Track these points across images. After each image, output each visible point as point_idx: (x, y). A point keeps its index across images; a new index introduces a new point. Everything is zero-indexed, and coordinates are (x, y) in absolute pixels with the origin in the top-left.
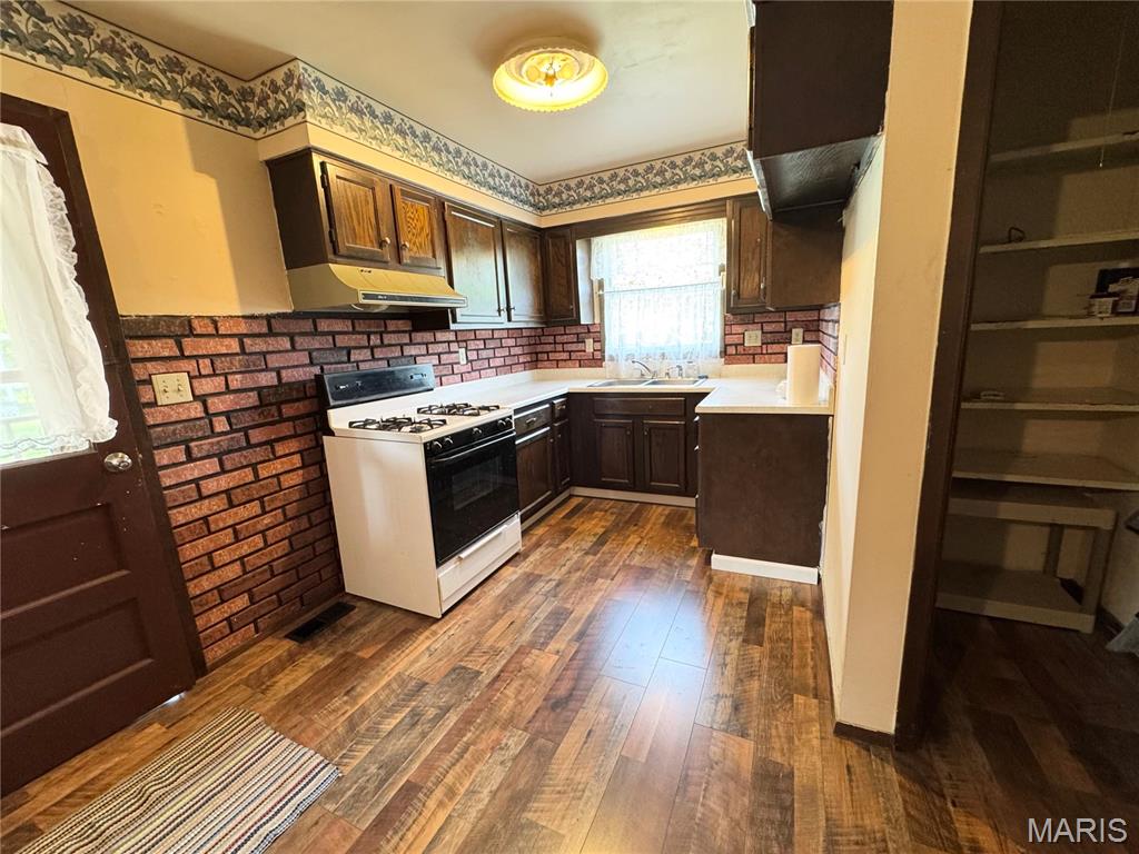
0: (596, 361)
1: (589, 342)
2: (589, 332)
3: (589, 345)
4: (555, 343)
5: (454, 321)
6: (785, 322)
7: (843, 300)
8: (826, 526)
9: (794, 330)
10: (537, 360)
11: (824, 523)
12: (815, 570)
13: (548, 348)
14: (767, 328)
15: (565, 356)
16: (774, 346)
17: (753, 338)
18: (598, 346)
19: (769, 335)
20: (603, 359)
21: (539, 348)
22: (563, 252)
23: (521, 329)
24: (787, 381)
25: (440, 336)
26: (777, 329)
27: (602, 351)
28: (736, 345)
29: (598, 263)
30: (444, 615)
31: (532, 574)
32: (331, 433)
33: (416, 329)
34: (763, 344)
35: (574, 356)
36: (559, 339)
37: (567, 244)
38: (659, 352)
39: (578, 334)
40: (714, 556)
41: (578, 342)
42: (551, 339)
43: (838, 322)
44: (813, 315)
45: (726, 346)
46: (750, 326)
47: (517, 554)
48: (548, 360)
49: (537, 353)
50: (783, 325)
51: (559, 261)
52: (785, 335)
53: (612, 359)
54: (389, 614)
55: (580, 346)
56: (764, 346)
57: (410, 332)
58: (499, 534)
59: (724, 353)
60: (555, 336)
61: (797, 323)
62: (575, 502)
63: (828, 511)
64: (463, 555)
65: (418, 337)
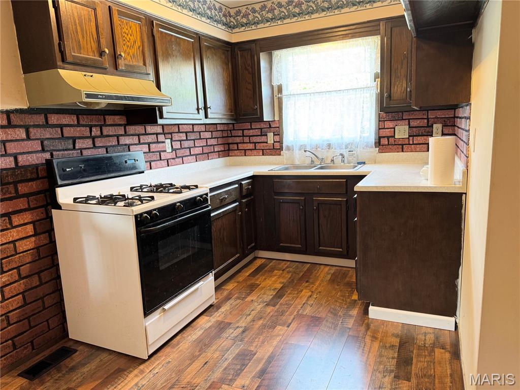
0: (276, 150)
1: (270, 135)
2: (270, 127)
3: (271, 139)
4: (243, 136)
5: (161, 117)
6: (428, 119)
7: (473, 101)
8: (462, 283)
9: (435, 126)
10: (229, 150)
11: (459, 280)
12: (453, 319)
13: (238, 140)
14: (413, 123)
15: (251, 146)
16: (419, 138)
17: (402, 131)
18: (277, 138)
19: (414, 129)
20: (281, 149)
21: (230, 140)
22: (249, 62)
23: (216, 124)
24: (429, 166)
25: (150, 129)
26: (421, 125)
27: (281, 142)
28: (388, 137)
29: (277, 71)
30: (150, 356)
31: (222, 322)
32: (59, 207)
33: (130, 123)
34: (409, 136)
35: (258, 146)
36: (246, 132)
37: (252, 57)
38: (325, 143)
39: (261, 129)
40: (371, 308)
41: (261, 135)
42: (240, 133)
43: (469, 118)
44: (450, 114)
45: (380, 138)
46: (399, 122)
47: (211, 306)
48: (238, 149)
49: (229, 144)
50: (426, 121)
51: (246, 69)
52: (427, 129)
53: (288, 148)
54: (104, 357)
55: (263, 139)
56: (411, 138)
57: (125, 126)
58: (197, 289)
59: (378, 143)
60: (243, 130)
61: (437, 120)
62: (258, 263)
63: (463, 271)
64: (167, 307)
65: (132, 129)
